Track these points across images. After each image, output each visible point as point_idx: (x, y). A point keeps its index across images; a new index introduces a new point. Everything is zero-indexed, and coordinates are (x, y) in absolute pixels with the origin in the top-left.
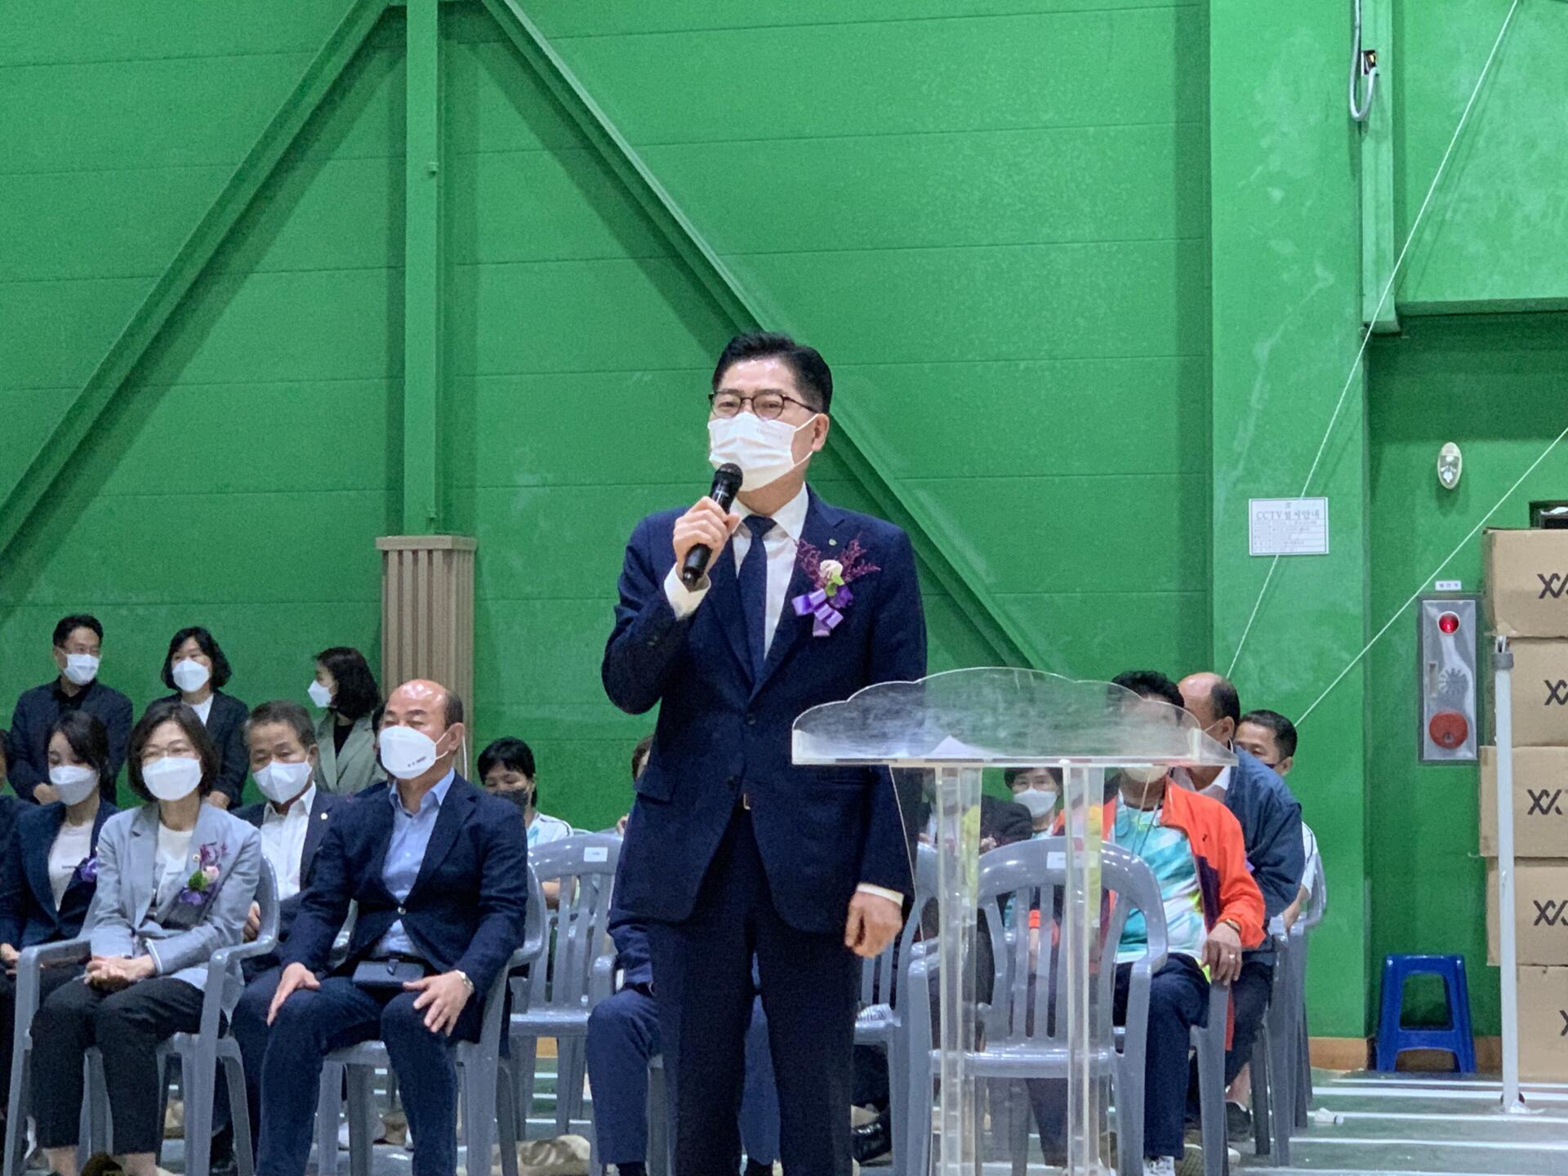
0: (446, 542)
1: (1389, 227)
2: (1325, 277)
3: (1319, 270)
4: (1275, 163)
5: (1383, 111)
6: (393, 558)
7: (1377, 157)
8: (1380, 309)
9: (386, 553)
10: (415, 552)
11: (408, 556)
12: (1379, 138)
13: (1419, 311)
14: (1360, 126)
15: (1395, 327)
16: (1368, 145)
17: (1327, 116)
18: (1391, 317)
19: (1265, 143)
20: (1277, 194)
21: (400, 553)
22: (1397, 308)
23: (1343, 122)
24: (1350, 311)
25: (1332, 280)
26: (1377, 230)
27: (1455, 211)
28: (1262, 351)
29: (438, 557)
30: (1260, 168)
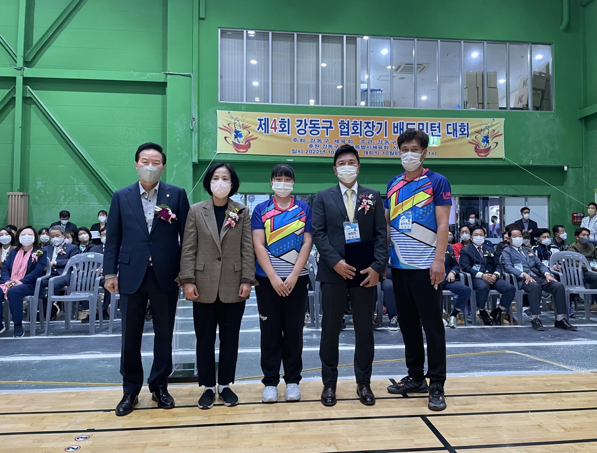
0: (22, 194)
1: (197, 147)
2: (186, 154)
3: (185, 153)
4: (178, 135)
5: (196, 128)
6: (10, 196)
7: (195, 136)
8: (195, 160)
9: (9, 195)
10: (15, 195)
11: (13, 196)
12: (195, 132)
13: (201, 161)
14: (192, 130)
15: (198, 163)
16: (193, 133)
17: (187, 128)
18: (197, 161)
19: (176, 132)
20: (178, 140)
21: (12, 195)
22: (198, 160)
23: (190, 130)
24: (190, 160)
25: (187, 155)
26: (195, 147)
27: (208, 145)
28: (175, 166)
29: (20, 196)
30: (175, 136)
